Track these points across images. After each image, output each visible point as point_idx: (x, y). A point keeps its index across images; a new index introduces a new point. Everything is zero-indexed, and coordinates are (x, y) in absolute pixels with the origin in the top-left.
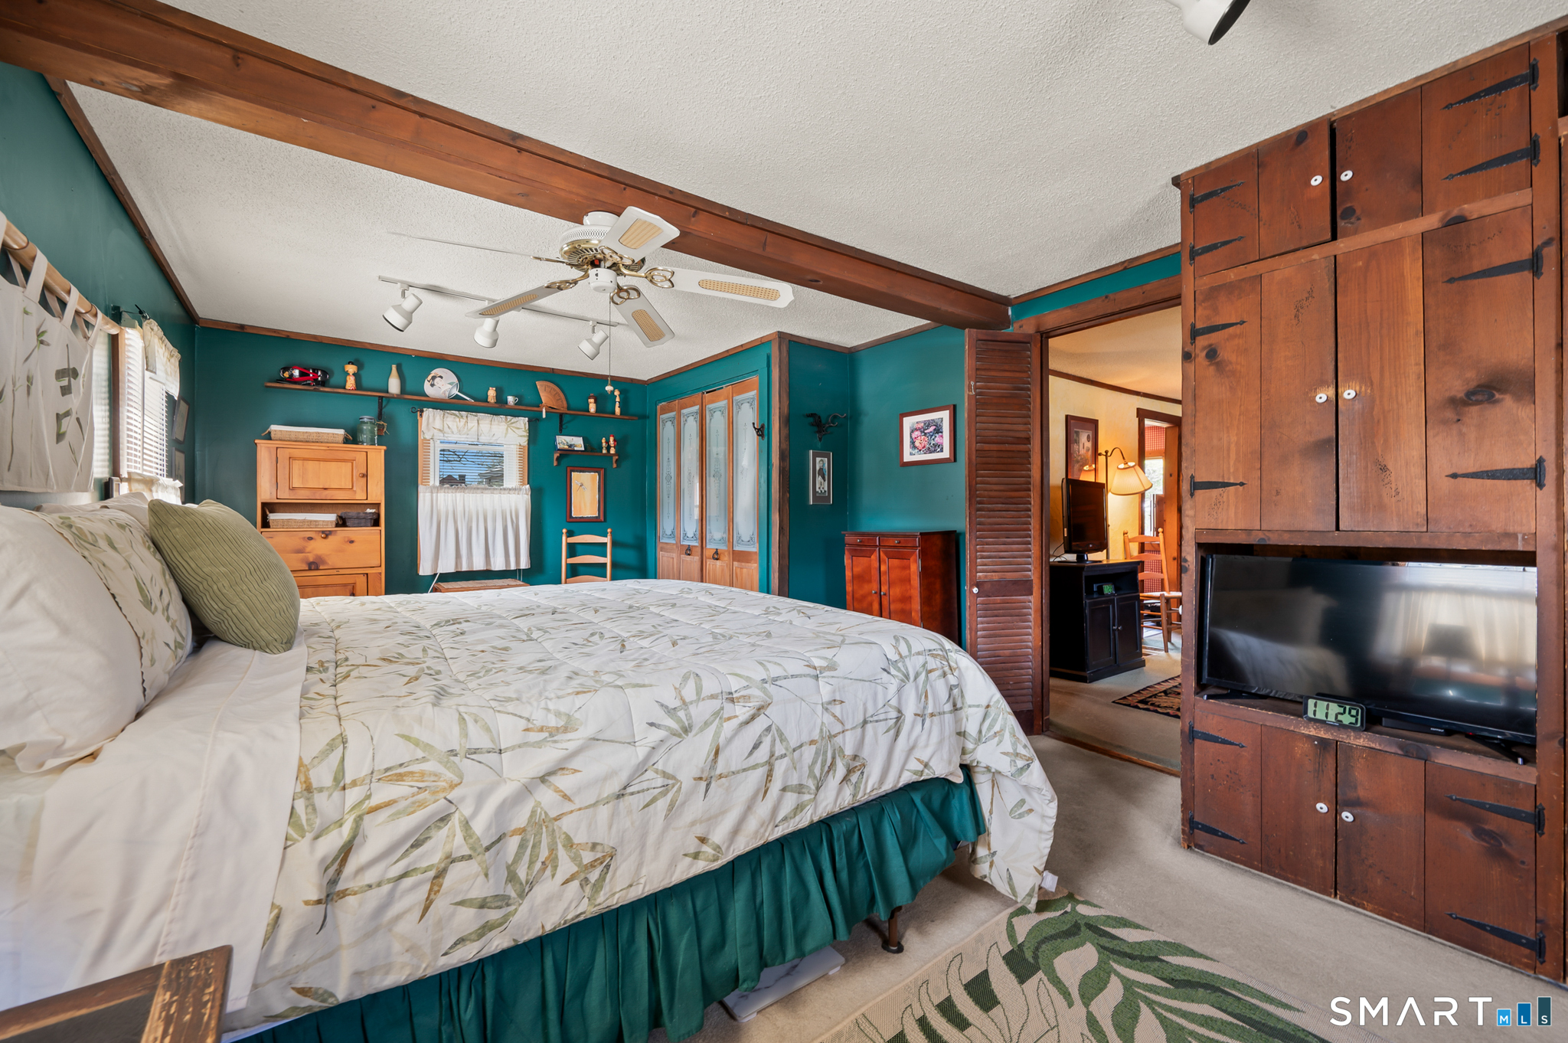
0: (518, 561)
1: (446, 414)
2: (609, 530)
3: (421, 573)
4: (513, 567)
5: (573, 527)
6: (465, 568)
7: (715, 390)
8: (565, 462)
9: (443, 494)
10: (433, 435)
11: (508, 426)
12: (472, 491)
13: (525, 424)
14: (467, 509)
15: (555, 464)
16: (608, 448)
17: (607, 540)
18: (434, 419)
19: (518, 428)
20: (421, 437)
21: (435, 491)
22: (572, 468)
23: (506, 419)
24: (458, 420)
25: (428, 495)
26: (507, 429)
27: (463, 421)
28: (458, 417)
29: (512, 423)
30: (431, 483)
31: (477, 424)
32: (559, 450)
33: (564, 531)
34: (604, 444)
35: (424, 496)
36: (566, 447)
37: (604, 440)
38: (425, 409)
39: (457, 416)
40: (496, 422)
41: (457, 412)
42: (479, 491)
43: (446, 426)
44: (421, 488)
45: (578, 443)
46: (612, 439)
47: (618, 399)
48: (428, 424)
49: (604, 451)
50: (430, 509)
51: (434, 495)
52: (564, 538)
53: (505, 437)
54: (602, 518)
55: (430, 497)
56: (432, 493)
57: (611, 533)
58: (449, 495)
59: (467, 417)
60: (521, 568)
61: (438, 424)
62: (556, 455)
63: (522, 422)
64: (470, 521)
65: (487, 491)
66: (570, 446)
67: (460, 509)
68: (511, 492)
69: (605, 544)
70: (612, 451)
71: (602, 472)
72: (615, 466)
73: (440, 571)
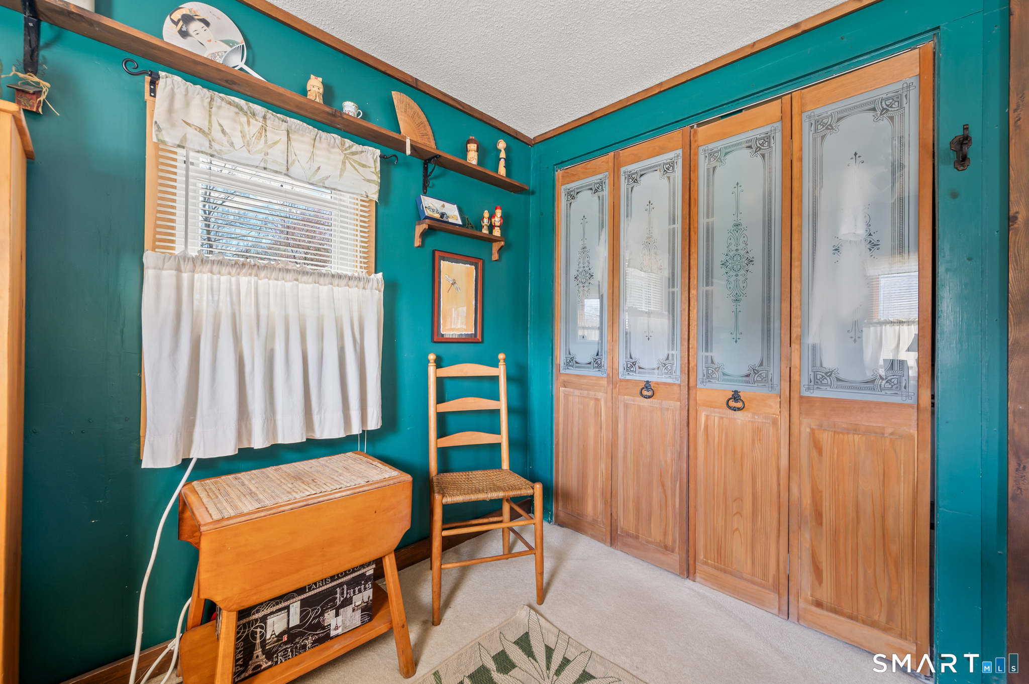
0: (364, 419)
1: (218, 101)
2: (501, 356)
3: (147, 463)
4: (356, 430)
5: (442, 349)
6: (258, 442)
7: (741, 111)
8: (435, 241)
9: (206, 277)
10: (184, 138)
11: (346, 157)
12: (274, 275)
13: (375, 161)
14: (263, 312)
15: (417, 242)
16: (491, 227)
17: (500, 371)
18: (187, 104)
19: (364, 166)
20: (152, 136)
21: (186, 267)
22: (442, 254)
23: (343, 144)
24: (244, 119)
25: (168, 275)
26: (344, 163)
27: (256, 125)
28: (245, 113)
29: (353, 154)
30: (179, 248)
31: (285, 139)
32: (427, 218)
33: (432, 357)
34: (486, 221)
35: (158, 278)
36: (437, 216)
37: (486, 214)
38: (162, 74)
39: (241, 109)
40: (324, 145)
41: (242, 103)
42: (289, 276)
43: (215, 126)
44: (149, 257)
45: (453, 214)
46: (499, 213)
47: (503, 155)
48: (170, 110)
49: (485, 231)
50: (172, 308)
51: (185, 276)
52: (432, 369)
53: (341, 176)
54: (479, 337)
55: (173, 281)
56: (179, 270)
57: (505, 360)
58: (224, 279)
59: (265, 118)
60: (369, 429)
61: (197, 115)
62: (419, 229)
63: (370, 156)
64: (270, 338)
65: (305, 278)
66: (442, 215)
67: (247, 311)
68: (351, 283)
69: (495, 379)
70: (497, 232)
71: (480, 265)
72: (495, 256)
73: (196, 454)
